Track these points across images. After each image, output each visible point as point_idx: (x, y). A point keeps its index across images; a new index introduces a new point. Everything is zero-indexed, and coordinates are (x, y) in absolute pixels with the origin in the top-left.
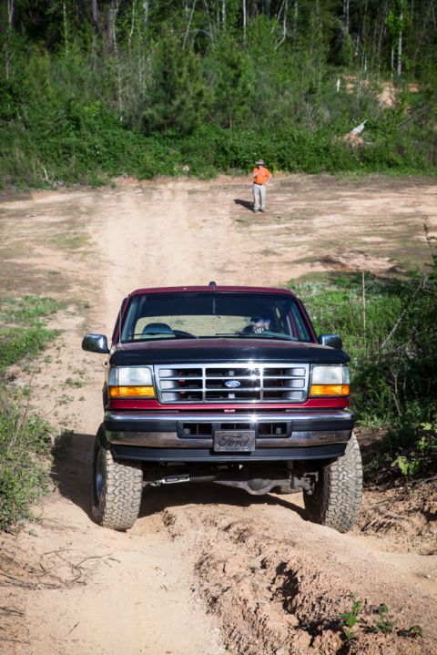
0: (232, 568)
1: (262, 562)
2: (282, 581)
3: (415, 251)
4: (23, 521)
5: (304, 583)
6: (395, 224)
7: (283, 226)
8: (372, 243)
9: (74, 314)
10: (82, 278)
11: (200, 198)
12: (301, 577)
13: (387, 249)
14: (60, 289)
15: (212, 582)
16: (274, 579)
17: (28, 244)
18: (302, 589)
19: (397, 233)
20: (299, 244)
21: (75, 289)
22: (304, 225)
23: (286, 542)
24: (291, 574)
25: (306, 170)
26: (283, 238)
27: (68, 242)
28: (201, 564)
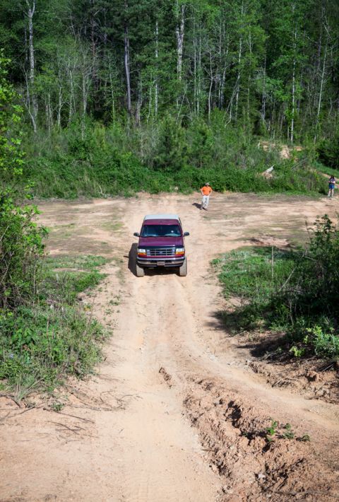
3: (300, 236)
4: (90, 375)
6: (289, 221)
7: (229, 220)
8: (277, 231)
9: (114, 266)
11: (183, 204)
13: (285, 234)
14: (107, 252)
17: (90, 227)
19: (290, 226)
20: (237, 230)
21: (115, 252)
25: (242, 191)
26: (228, 227)
27: (112, 226)
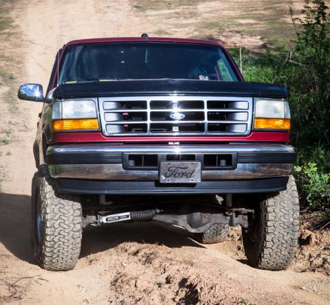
0: (142, 284)
1: (167, 279)
2: (184, 293)
3: (282, 30)
5: (203, 293)
6: (265, 9)
7: (173, 11)
8: (247, 24)
10: (6, 55)
12: (201, 289)
13: (259, 29)
15: (126, 295)
16: (178, 292)
18: (201, 298)
19: (267, 16)
20: (187, 25)
22: (190, 10)
23: (185, 262)
24: (191, 287)
26: (173, 21)
28: (116, 281)
